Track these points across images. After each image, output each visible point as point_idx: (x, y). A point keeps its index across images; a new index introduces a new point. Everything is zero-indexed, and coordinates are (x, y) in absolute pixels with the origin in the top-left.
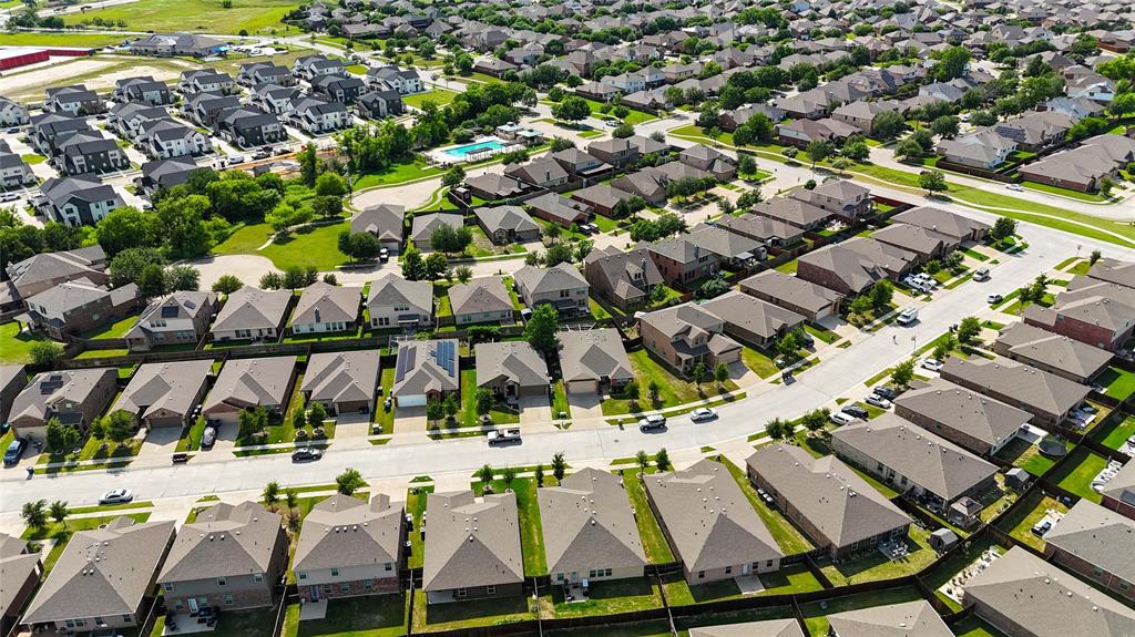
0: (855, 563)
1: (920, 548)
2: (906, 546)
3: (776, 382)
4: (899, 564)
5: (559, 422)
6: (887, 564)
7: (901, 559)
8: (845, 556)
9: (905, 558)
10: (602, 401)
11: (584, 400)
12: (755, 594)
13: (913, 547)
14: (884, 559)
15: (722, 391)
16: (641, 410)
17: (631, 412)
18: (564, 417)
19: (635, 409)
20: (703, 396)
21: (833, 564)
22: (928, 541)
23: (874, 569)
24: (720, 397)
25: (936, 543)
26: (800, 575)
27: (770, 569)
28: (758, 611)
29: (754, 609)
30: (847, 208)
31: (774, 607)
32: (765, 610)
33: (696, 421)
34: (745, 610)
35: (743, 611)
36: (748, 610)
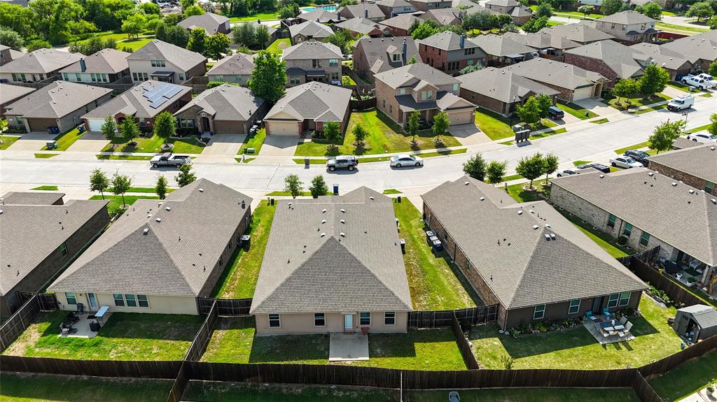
0: (536, 339)
1: (655, 331)
2: (630, 325)
3: (507, 143)
4: (611, 350)
6: (590, 348)
7: (616, 342)
8: (522, 326)
9: (625, 343)
10: (300, 143)
12: (349, 362)
13: (642, 327)
14: (586, 339)
15: (439, 145)
17: (325, 154)
18: (251, 152)
19: (332, 152)
20: (415, 147)
21: (497, 335)
22: (670, 323)
23: (566, 352)
24: (434, 151)
25: (686, 326)
26: (437, 345)
27: (390, 329)
28: (339, 389)
29: (333, 387)
30: (632, 33)
31: (368, 388)
32: (350, 390)
33: (394, 167)
34: (317, 386)
35: (313, 386)
36: (321, 386)
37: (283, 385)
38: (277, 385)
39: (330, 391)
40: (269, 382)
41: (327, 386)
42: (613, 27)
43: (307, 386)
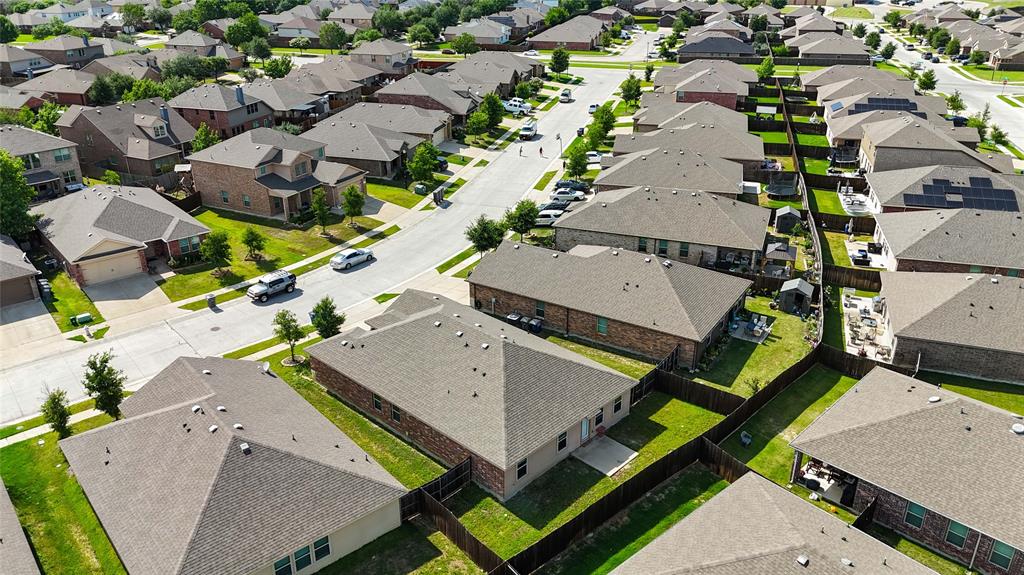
0: (721, 365)
3: (427, 208)
4: (772, 344)
5: (81, 331)
6: (758, 350)
7: (767, 337)
8: (704, 358)
9: (771, 336)
10: (161, 282)
11: (121, 288)
12: (627, 468)
15: (361, 231)
16: (241, 279)
17: (223, 285)
18: (87, 321)
19: (229, 279)
20: (335, 240)
21: (692, 376)
22: (773, 307)
23: (752, 362)
24: (363, 238)
26: (666, 409)
27: (618, 416)
28: (656, 493)
29: (648, 494)
30: (396, 65)
31: (676, 476)
32: (666, 487)
33: (344, 270)
34: (634, 503)
35: (633, 505)
36: (638, 501)
37: (606, 525)
38: (600, 529)
39: (649, 500)
40: (591, 531)
41: (643, 498)
42: (374, 60)
43: (627, 510)
